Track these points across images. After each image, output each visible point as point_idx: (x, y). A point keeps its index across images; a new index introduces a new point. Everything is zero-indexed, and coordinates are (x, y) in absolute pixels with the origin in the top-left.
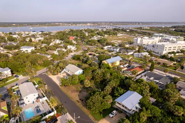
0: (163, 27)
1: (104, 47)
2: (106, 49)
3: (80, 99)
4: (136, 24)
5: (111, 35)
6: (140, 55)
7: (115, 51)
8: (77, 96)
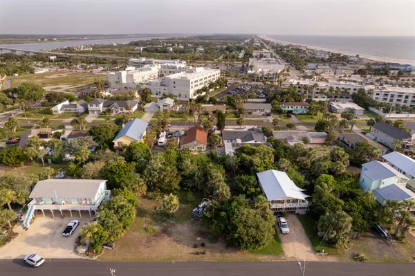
0: (115, 44)
1: (53, 109)
2: (60, 112)
3: (195, 246)
4: (42, 40)
5: (17, 75)
6: (161, 106)
7: (93, 111)
8: (178, 246)
